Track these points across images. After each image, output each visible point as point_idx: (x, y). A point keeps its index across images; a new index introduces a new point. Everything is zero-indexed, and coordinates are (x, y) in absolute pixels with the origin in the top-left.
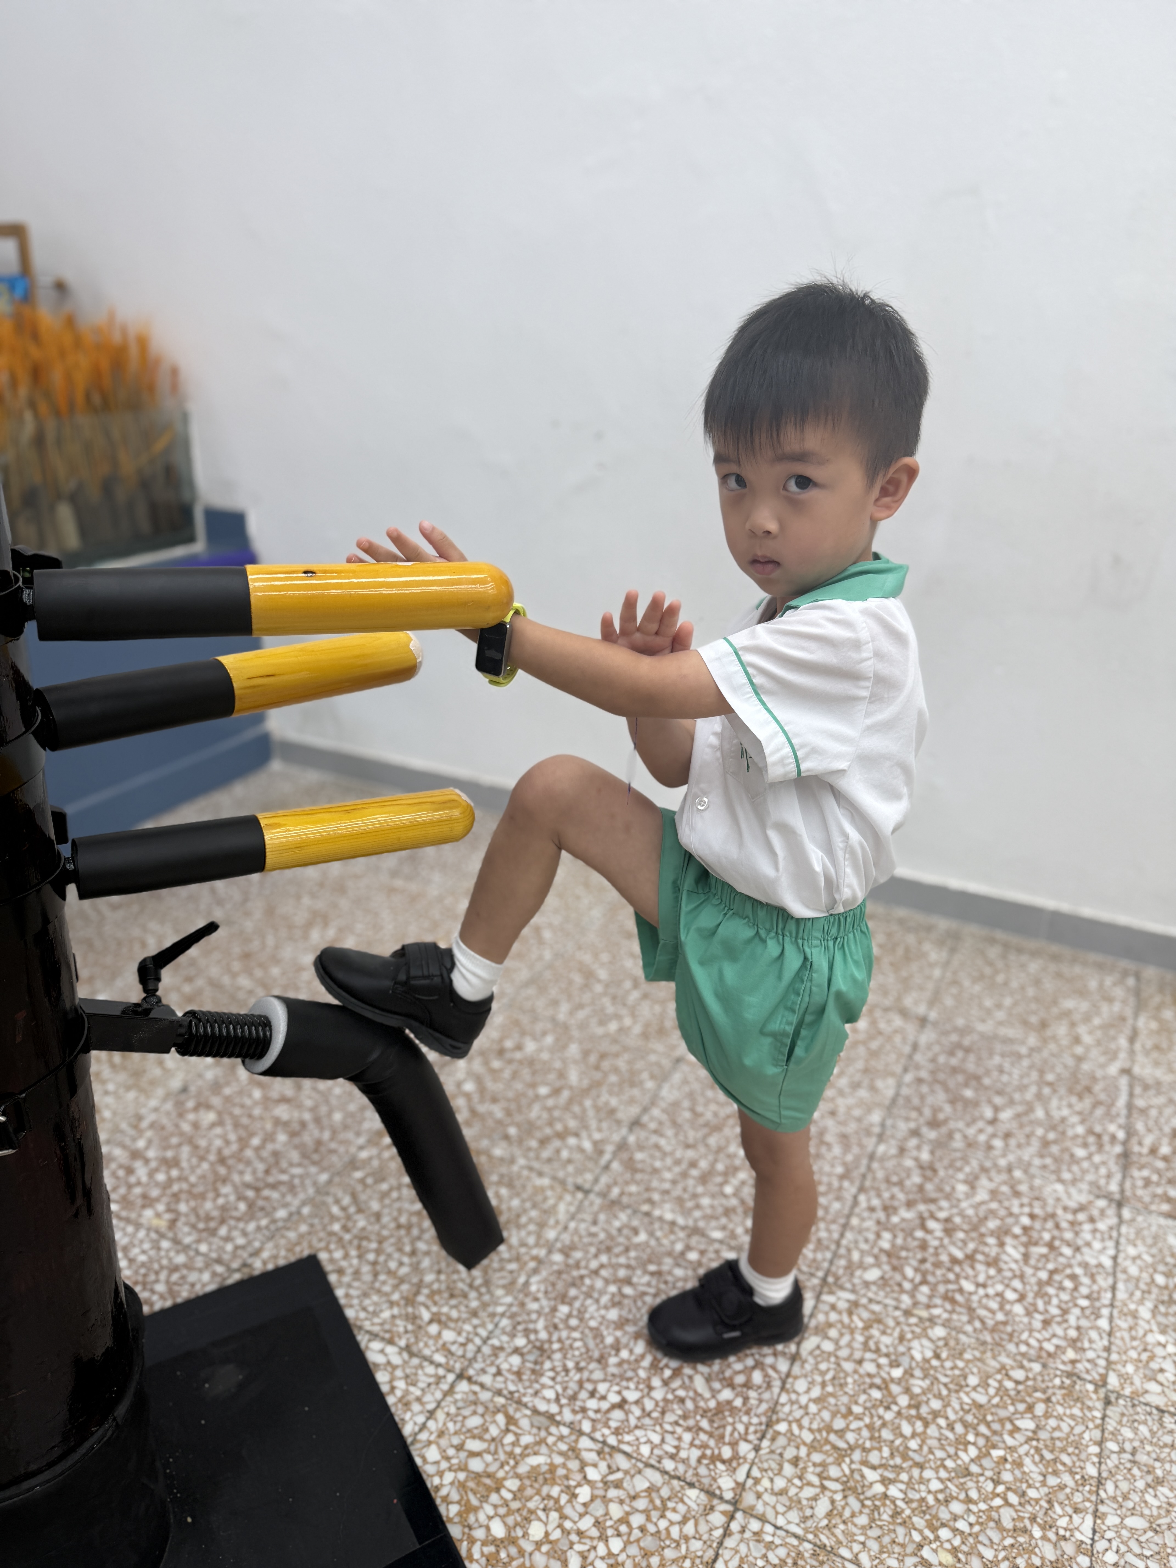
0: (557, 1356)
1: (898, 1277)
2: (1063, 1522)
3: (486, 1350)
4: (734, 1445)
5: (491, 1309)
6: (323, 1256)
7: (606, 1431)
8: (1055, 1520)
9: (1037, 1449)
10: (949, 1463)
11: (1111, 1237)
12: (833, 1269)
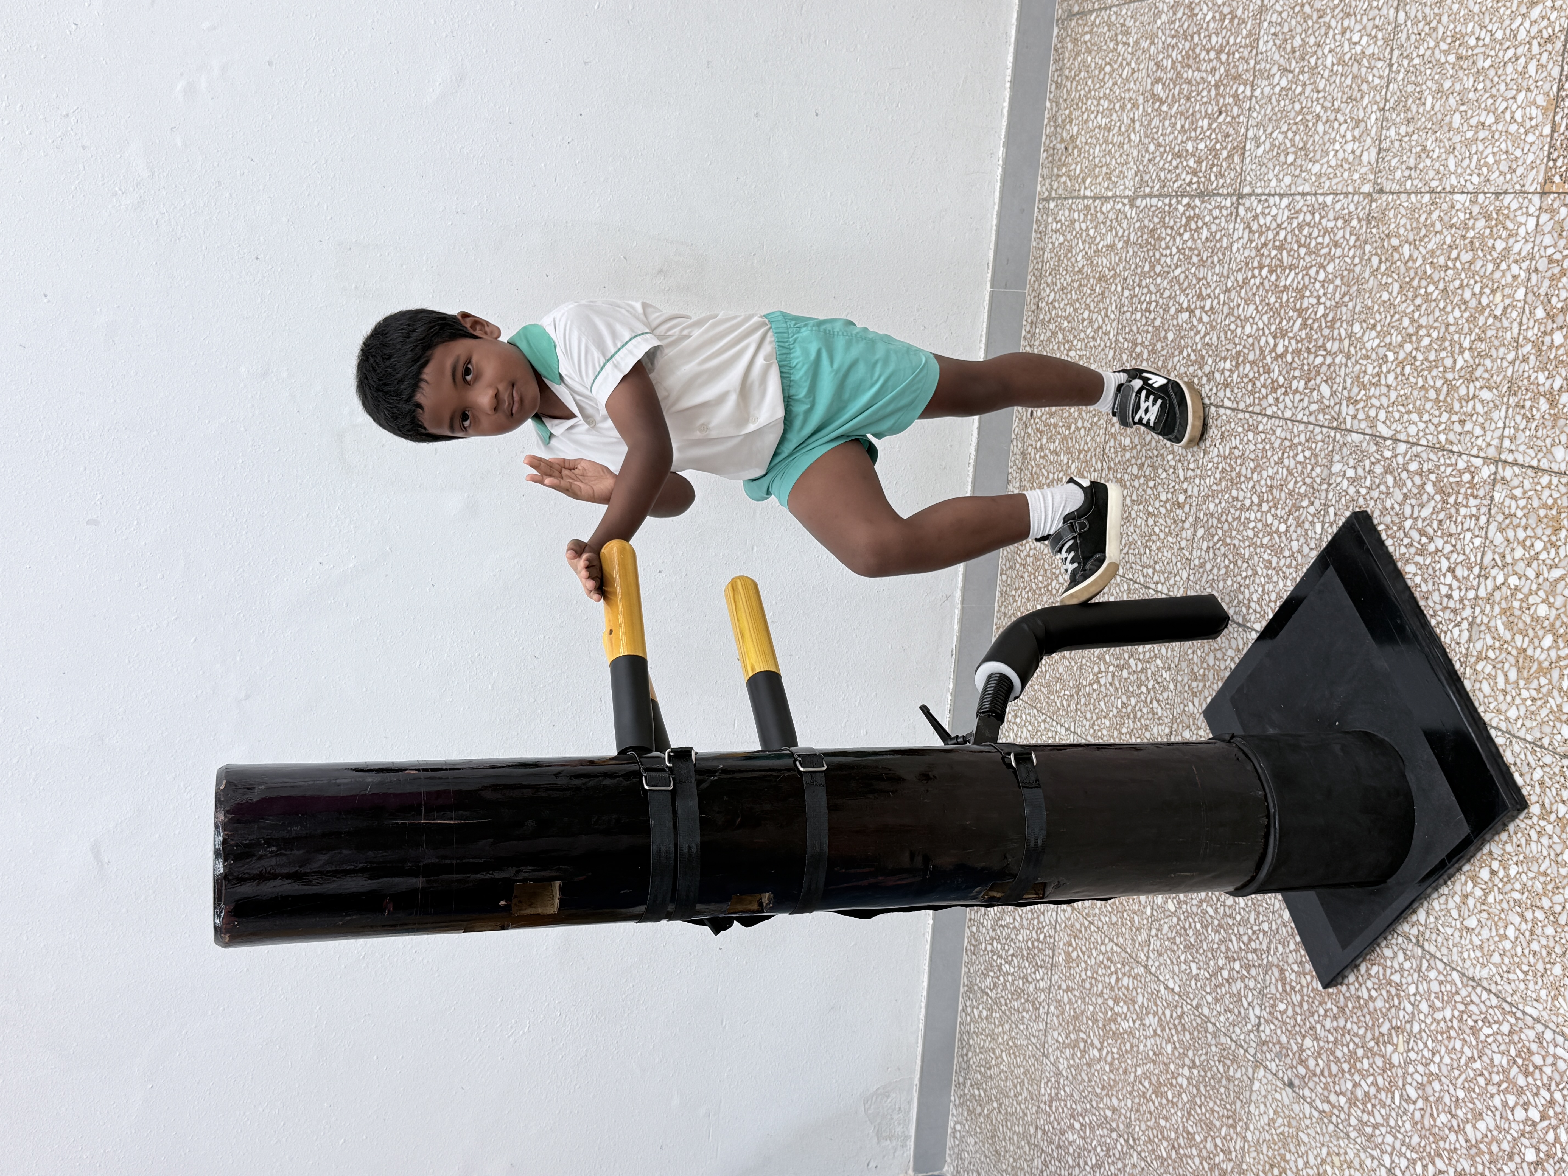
1: (1324, 369)
2: (1461, 215)
4: (1461, 473)
7: (1472, 577)
8: (1462, 222)
9: (1420, 241)
10: (1442, 305)
11: (1266, 200)
12: (1326, 424)
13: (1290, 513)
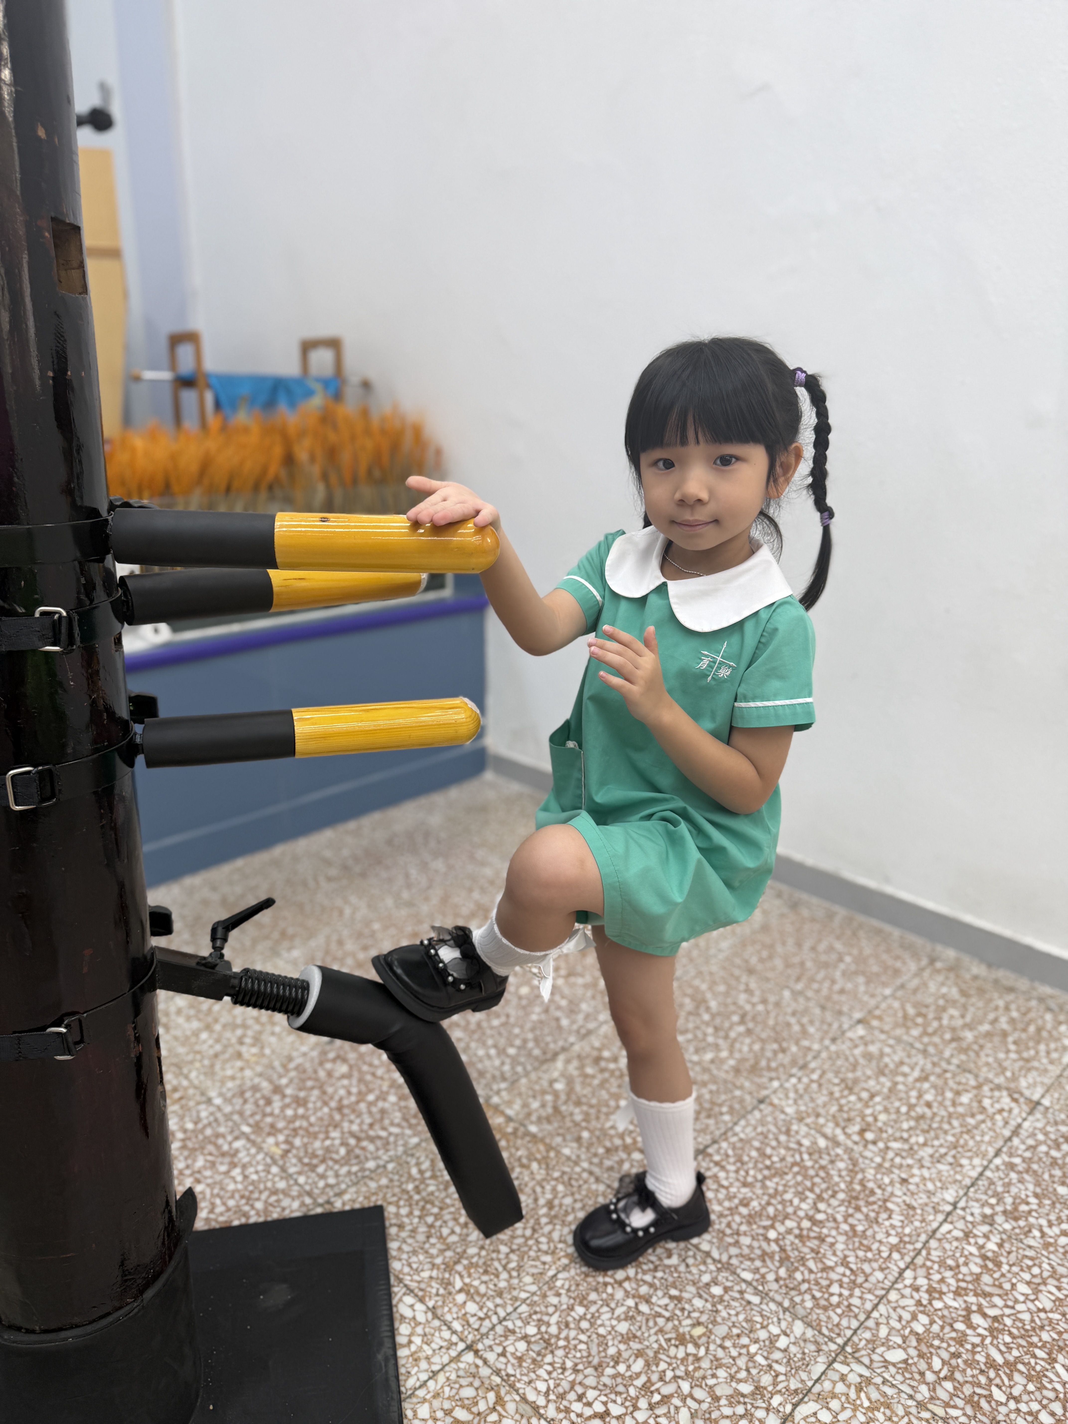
0: (560, 1353)
1: (923, 1366)
3: (499, 1329)
5: (515, 1293)
6: (391, 1210)
12: (855, 1339)
13: (783, 1250)
